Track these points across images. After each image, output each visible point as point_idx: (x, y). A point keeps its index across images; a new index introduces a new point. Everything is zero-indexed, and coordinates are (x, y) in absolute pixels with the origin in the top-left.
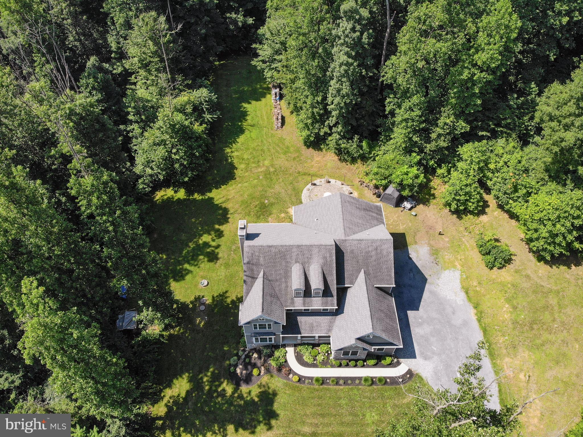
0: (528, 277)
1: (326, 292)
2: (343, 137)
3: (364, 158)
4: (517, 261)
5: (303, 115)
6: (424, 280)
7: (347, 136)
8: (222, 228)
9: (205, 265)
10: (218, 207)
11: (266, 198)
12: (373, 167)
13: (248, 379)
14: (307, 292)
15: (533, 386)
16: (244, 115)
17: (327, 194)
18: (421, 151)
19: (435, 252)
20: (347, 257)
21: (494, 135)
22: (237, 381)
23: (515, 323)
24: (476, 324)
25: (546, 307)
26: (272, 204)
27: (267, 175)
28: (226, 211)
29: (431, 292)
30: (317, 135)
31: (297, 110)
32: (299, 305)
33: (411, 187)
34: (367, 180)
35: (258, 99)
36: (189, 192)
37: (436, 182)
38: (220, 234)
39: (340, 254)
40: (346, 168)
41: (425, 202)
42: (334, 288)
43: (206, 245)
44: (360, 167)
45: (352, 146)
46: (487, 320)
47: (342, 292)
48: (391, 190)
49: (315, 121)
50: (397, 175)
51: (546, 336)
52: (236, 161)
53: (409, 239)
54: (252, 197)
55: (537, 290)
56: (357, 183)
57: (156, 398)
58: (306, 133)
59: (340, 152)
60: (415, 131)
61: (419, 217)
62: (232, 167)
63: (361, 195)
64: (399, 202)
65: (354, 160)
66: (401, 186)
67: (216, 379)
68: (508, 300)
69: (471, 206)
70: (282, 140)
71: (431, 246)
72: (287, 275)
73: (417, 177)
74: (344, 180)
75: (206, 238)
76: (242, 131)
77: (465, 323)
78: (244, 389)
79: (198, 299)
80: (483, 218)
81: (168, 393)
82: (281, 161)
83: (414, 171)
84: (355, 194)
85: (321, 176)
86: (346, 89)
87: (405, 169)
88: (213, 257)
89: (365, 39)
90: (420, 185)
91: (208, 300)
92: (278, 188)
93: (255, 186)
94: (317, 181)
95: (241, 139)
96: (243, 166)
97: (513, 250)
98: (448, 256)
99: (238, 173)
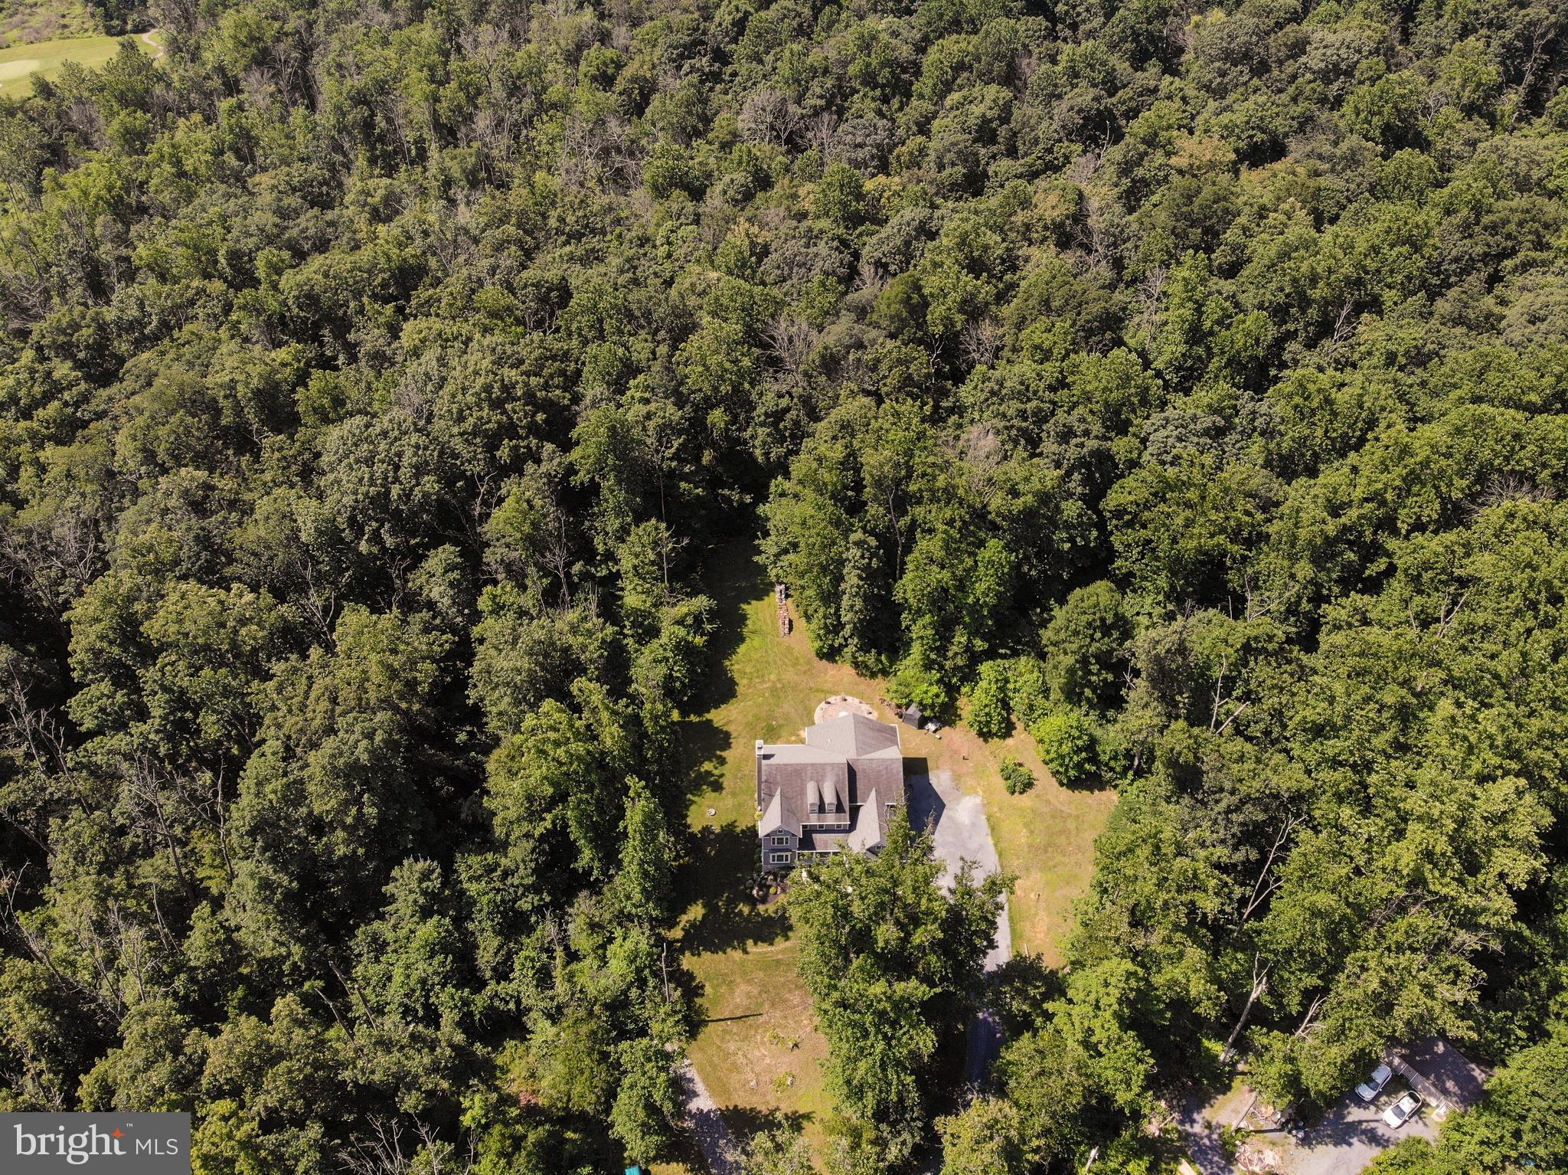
0: (1048, 802)
1: (839, 808)
2: (860, 649)
3: (885, 673)
4: (1039, 786)
5: (814, 625)
6: (941, 806)
7: (864, 648)
8: (724, 754)
9: (710, 795)
10: (718, 731)
11: (774, 718)
12: (892, 683)
13: (764, 900)
14: (822, 808)
15: (1042, 904)
16: (743, 618)
17: (843, 714)
18: (941, 667)
19: (957, 778)
20: (859, 776)
21: (1015, 654)
22: (753, 902)
23: (1030, 846)
24: (992, 848)
25: (1062, 832)
26: (780, 726)
27: (774, 690)
28: (727, 735)
29: (950, 818)
30: (831, 646)
31: (808, 618)
32: (814, 820)
33: (932, 706)
34: (887, 697)
35: (759, 598)
36: (684, 713)
37: (962, 702)
38: (722, 761)
39: (852, 773)
40: (865, 683)
41: (951, 723)
42: (846, 805)
43: (709, 773)
44: (880, 683)
45: (870, 659)
46: (1002, 845)
47: (855, 812)
48: (913, 710)
49: (828, 632)
50: (917, 694)
51: (1059, 858)
52: (737, 676)
53: (930, 764)
54: (757, 718)
55: (1057, 815)
56: (877, 701)
57: (671, 924)
58: (818, 644)
59: (856, 665)
60: (932, 649)
61: (944, 741)
62: (732, 683)
63: (881, 715)
64: (922, 723)
65: (873, 675)
66: (923, 706)
67: (731, 902)
68: (1026, 825)
69: (994, 728)
70: (789, 649)
71: (954, 771)
72: (803, 792)
73: (937, 696)
74: (862, 697)
75: (707, 766)
76: (742, 640)
77: (981, 847)
78: (761, 908)
79: (706, 829)
80: (1009, 741)
81: (684, 919)
82: (790, 675)
83: (935, 689)
84: (874, 716)
85: (836, 693)
86: (859, 604)
87: (925, 686)
88: (717, 787)
89: (875, 563)
90: (943, 704)
91: (717, 829)
92: (787, 707)
93: (759, 706)
94: (831, 699)
95: (742, 649)
96: (745, 682)
97: (1035, 775)
98: (970, 782)
99: (740, 689)
